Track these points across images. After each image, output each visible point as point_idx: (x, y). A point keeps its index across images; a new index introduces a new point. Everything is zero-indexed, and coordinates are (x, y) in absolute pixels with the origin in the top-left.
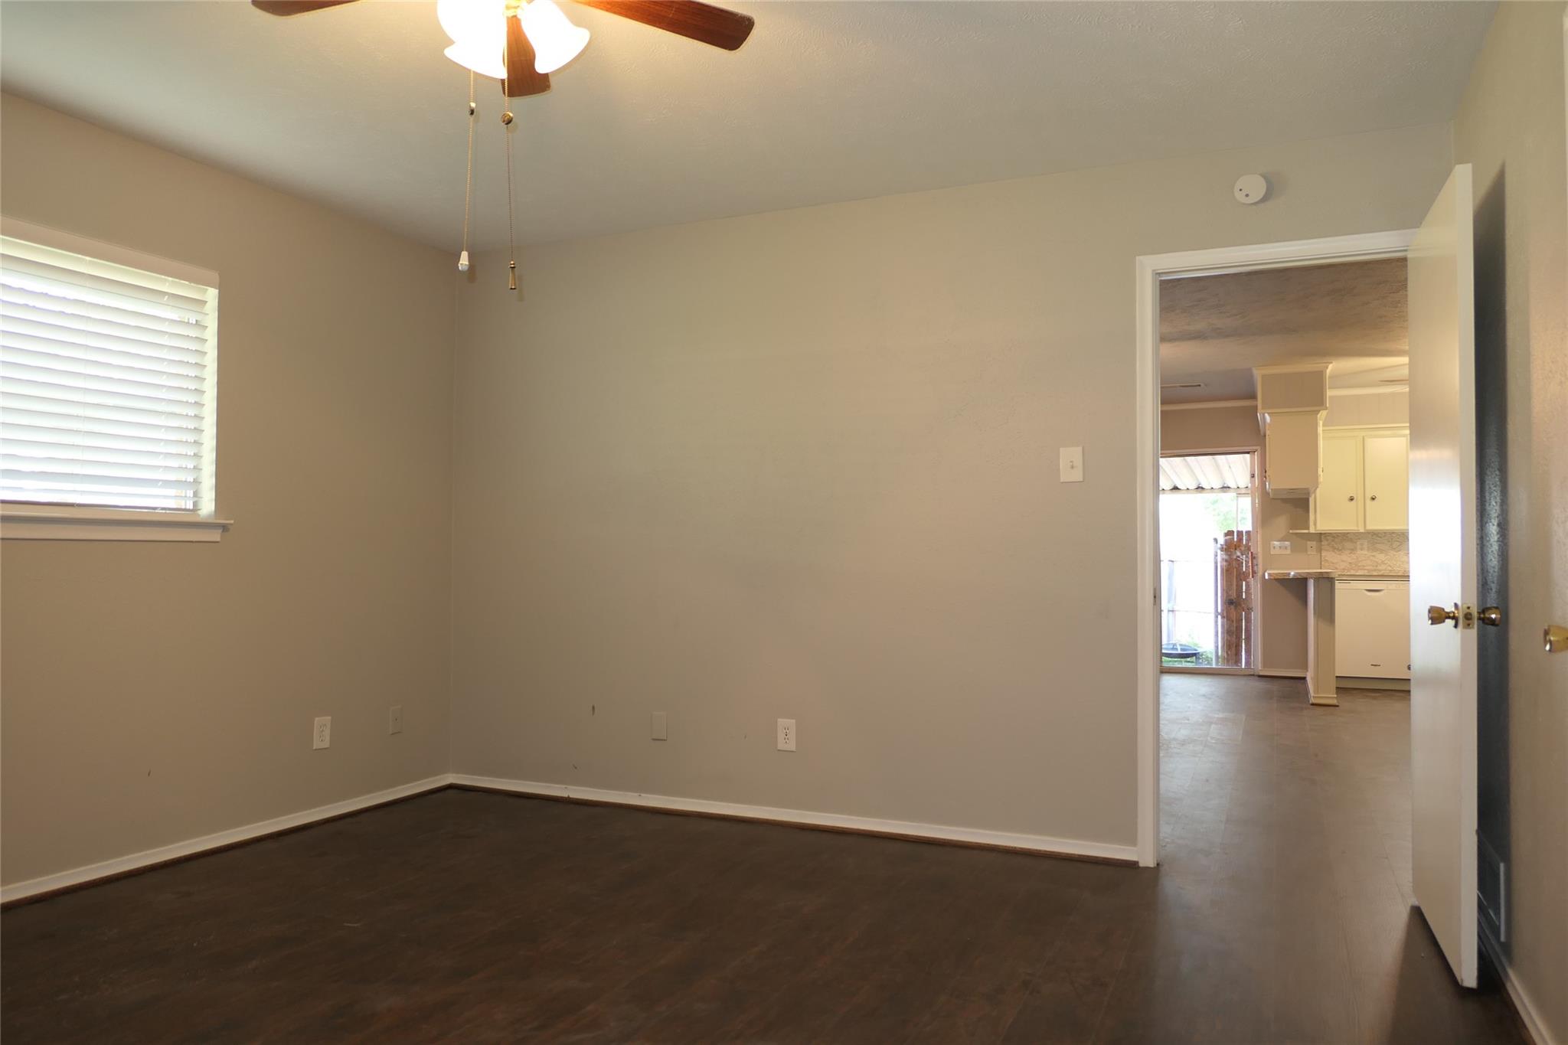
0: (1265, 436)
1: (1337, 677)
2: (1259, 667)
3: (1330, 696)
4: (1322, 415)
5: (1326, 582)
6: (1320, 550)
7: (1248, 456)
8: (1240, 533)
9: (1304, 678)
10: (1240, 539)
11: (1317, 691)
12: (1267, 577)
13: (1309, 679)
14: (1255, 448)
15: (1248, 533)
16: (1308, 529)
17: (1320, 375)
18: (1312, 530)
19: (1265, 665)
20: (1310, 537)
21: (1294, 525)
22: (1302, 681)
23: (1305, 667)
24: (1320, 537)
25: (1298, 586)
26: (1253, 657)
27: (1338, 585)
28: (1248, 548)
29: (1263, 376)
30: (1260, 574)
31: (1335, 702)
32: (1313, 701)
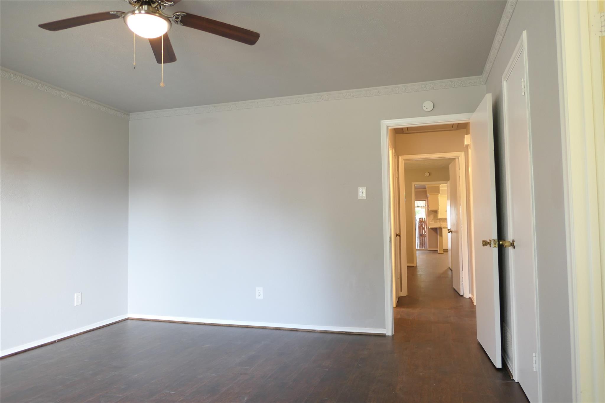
0: (428, 197)
1: (444, 249)
2: (428, 248)
3: (442, 251)
4: (439, 195)
5: (441, 229)
6: (440, 222)
7: (424, 201)
8: (422, 218)
9: (437, 250)
10: (422, 220)
11: (439, 251)
12: (429, 228)
13: (438, 250)
14: (425, 200)
15: (425, 218)
16: (437, 217)
17: (438, 187)
18: (438, 218)
19: (429, 247)
20: (438, 219)
21: (434, 217)
22: (437, 251)
23: (438, 248)
24: (440, 219)
25: (435, 230)
26: (427, 246)
27: (443, 229)
28: (425, 222)
29: (428, 187)
30: (428, 227)
31: (443, 253)
32: (439, 253)
